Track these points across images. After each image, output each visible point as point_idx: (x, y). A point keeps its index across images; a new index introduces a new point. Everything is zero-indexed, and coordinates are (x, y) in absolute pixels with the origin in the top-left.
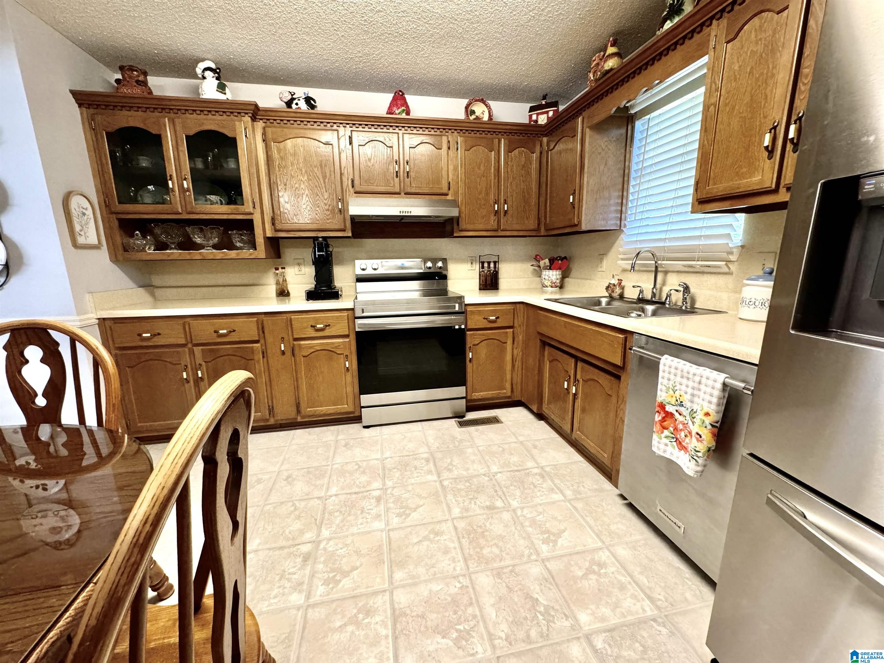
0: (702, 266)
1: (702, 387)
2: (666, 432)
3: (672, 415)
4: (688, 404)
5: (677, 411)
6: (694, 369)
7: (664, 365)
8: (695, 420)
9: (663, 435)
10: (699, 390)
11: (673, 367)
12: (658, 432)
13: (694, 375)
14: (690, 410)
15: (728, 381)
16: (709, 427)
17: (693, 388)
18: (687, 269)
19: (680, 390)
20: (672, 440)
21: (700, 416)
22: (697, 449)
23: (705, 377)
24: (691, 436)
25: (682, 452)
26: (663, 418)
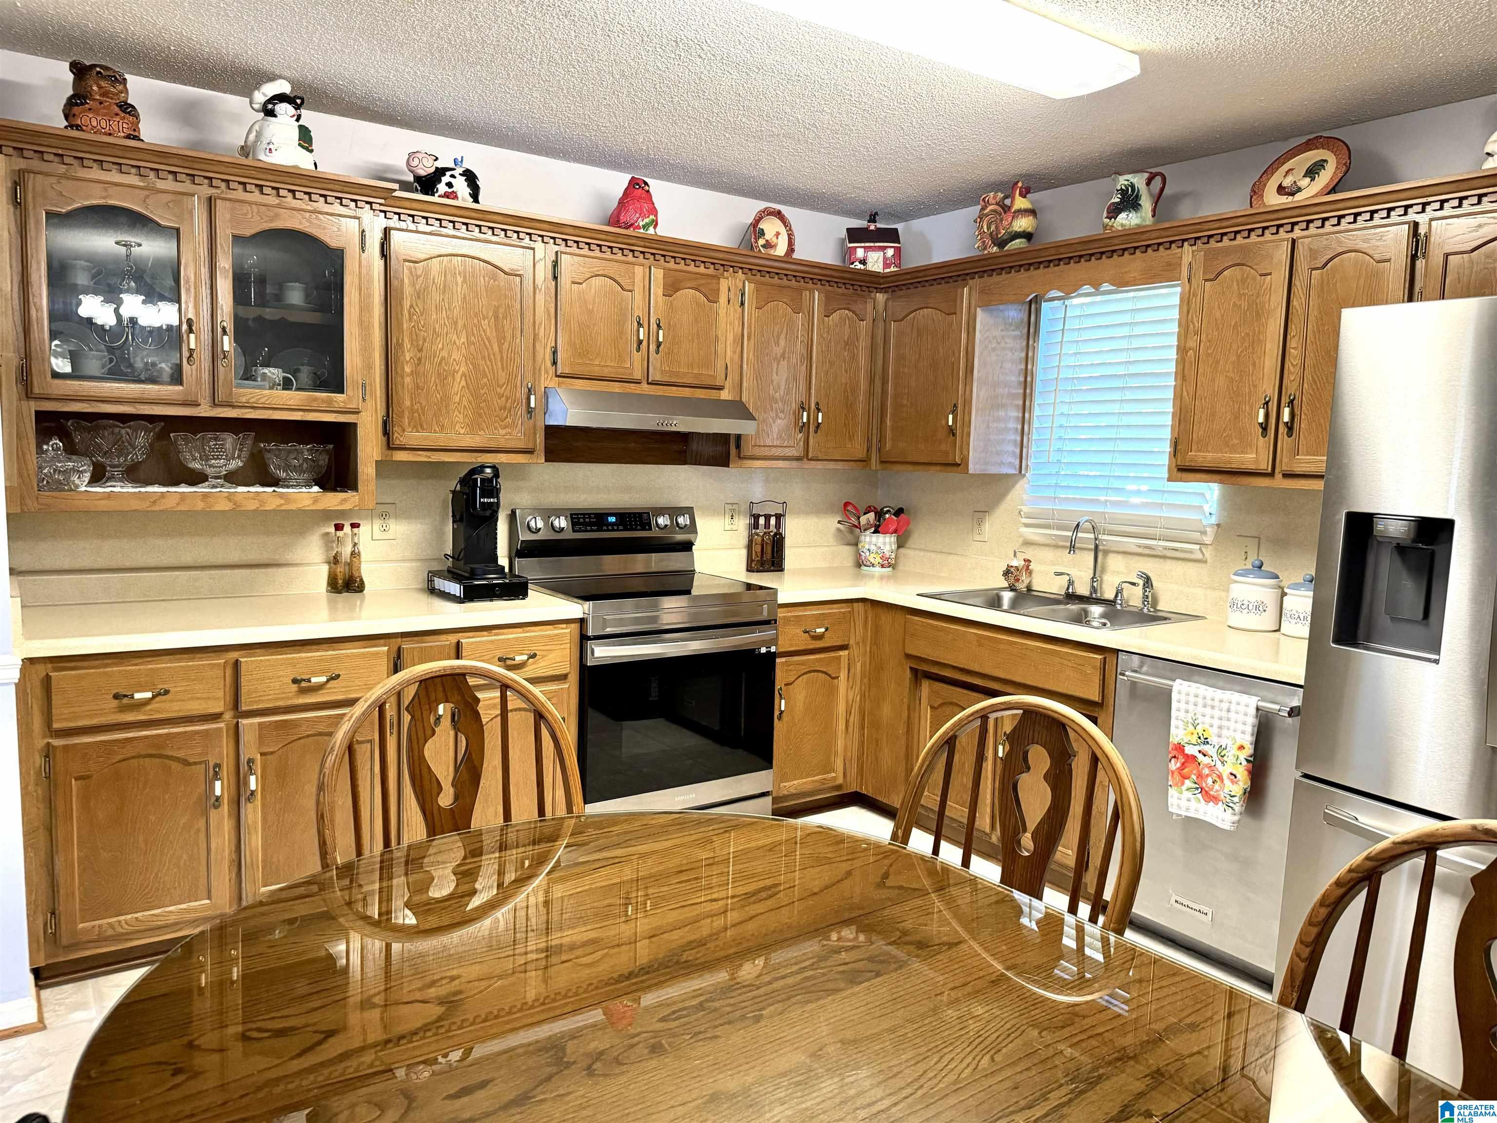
0: (1165, 548)
1: (1232, 715)
2: (1188, 783)
3: (1194, 758)
4: (1213, 740)
5: (1200, 752)
6: (1219, 694)
7: (1179, 693)
8: (1225, 758)
9: (1184, 788)
10: (1228, 719)
11: (1192, 694)
12: (1176, 785)
13: (1221, 701)
14: (1217, 747)
15: (1261, 704)
16: (1245, 763)
17: (1221, 719)
18: (1140, 550)
19: (1203, 723)
20: (1196, 792)
21: (1232, 751)
22: (1232, 794)
23: (1234, 701)
24: (1222, 780)
25: (1211, 804)
26: (1183, 764)
